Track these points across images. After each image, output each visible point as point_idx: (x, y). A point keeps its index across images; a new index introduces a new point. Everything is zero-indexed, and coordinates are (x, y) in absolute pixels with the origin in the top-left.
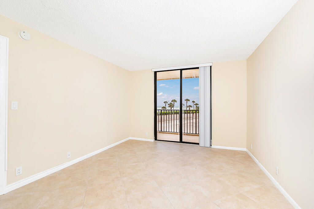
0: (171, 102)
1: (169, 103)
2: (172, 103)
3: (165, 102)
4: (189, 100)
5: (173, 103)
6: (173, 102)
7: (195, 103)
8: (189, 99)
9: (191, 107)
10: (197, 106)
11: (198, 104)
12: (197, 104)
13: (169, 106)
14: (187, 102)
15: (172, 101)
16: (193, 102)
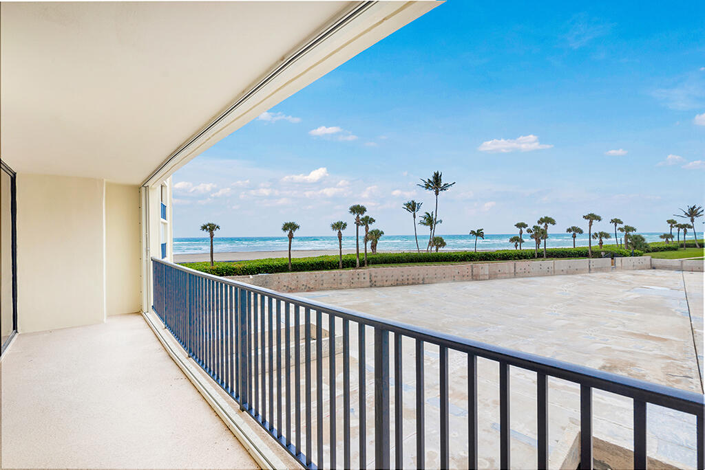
0: (537, 224)
1: (531, 227)
2: (539, 225)
4: (599, 219)
5: (542, 226)
6: (544, 224)
7: (622, 226)
8: (597, 214)
9: (607, 236)
11: (633, 229)
13: (530, 234)
14: (591, 222)
15: (539, 222)
16: (616, 221)
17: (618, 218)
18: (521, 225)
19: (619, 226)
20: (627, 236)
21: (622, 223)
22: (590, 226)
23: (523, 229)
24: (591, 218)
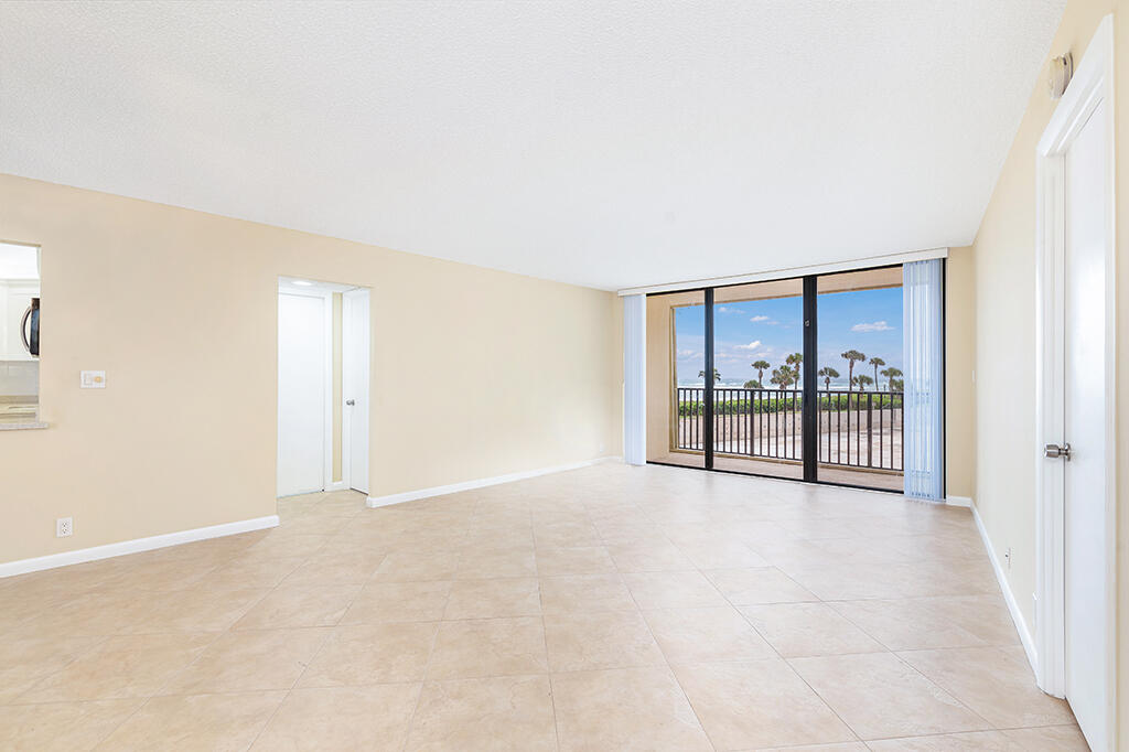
0: (785, 364)
2: (789, 366)
3: (756, 365)
4: (861, 357)
5: (793, 367)
6: (794, 364)
7: (885, 368)
8: (859, 351)
9: (869, 381)
10: (895, 378)
11: (898, 373)
12: (892, 372)
13: (773, 377)
14: (852, 362)
15: (788, 361)
16: (877, 362)
17: (880, 357)
18: (761, 365)
19: (880, 368)
20: (892, 382)
21: (883, 364)
22: (851, 367)
23: (763, 369)
24: (853, 356)
